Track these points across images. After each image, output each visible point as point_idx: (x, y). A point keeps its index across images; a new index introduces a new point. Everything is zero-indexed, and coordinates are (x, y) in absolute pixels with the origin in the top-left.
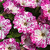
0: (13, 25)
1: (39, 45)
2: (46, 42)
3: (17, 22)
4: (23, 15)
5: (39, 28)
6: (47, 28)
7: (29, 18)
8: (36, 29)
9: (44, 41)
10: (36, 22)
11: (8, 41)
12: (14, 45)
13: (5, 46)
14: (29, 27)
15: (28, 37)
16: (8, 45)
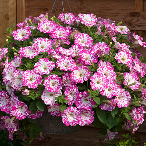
0: (56, 66)
1: (77, 82)
2: (84, 79)
3: (59, 64)
4: (64, 59)
5: (78, 69)
6: (84, 68)
7: (69, 61)
8: (75, 69)
9: (81, 79)
10: (75, 64)
11: (52, 76)
12: (57, 80)
13: (49, 81)
14: (69, 68)
15: (68, 78)
16: (52, 80)
